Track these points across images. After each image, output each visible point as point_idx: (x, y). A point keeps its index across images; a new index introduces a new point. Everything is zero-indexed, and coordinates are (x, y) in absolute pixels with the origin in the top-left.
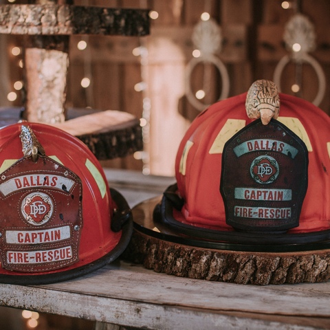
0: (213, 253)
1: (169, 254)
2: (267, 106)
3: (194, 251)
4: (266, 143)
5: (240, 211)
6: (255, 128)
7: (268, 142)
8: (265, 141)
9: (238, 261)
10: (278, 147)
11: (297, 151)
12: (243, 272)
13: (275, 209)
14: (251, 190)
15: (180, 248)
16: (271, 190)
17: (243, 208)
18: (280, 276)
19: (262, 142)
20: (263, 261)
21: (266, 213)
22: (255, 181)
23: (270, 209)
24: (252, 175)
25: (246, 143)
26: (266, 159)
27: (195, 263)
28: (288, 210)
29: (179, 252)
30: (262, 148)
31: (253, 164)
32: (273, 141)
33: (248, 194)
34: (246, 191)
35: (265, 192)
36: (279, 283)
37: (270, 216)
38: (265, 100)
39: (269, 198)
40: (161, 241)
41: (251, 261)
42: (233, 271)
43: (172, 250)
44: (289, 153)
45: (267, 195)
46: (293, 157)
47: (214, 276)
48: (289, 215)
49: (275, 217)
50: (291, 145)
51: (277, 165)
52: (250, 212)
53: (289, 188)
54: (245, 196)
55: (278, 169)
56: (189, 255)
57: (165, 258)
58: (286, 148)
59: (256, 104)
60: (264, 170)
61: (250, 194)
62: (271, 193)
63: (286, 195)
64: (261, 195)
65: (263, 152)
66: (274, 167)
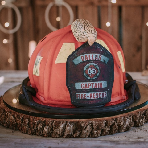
0: (67, 122)
1: (38, 124)
2: (92, 35)
3: (55, 122)
4: (91, 56)
5: (79, 96)
6: (85, 47)
7: (93, 55)
8: (91, 55)
9: (83, 125)
10: (98, 58)
11: (108, 59)
12: (86, 131)
13: (99, 93)
14: (84, 83)
15: (45, 120)
16: (96, 82)
17: (81, 94)
18: (107, 131)
19: (89, 55)
20: (98, 124)
21: (94, 96)
22: (87, 78)
23: (96, 93)
24: (85, 75)
25: (80, 56)
26: (92, 65)
27: (56, 128)
28: (105, 93)
29: (45, 123)
30: (90, 59)
31: (85, 68)
32: (96, 54)
33: (83, 86)
34: (82, 84)
35: (93, 84)
36: (106, 134)
37: (96, 97)
38: (90, 31)
39: (95, 87)
40: (31, 117)
41: (90, 124)
42: (80, 131)
43: (40, 122)
44: (104, 61)
45: (94, 85)
46: (106, 63)
47: (68, 135)
48: (106, 96)
49: (99, 98)
50: (105, 56)
51: (98, 68)
52: (85, 96)
53: (105, 81)
54: (82, 87)
55: (99, 70)
56: (52, 124)
57: (35, 126)
58: (103, 58)
59: (85, 34)
60: (92, 71)
61: (84, 86)
62: (96, 84)
63: (104, 84)
64: (90, 86)
65: (90, 61)
66: (96, 69)
